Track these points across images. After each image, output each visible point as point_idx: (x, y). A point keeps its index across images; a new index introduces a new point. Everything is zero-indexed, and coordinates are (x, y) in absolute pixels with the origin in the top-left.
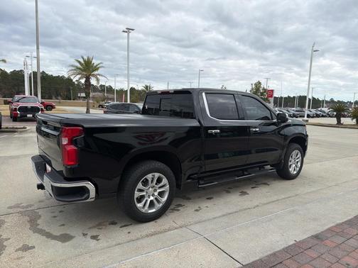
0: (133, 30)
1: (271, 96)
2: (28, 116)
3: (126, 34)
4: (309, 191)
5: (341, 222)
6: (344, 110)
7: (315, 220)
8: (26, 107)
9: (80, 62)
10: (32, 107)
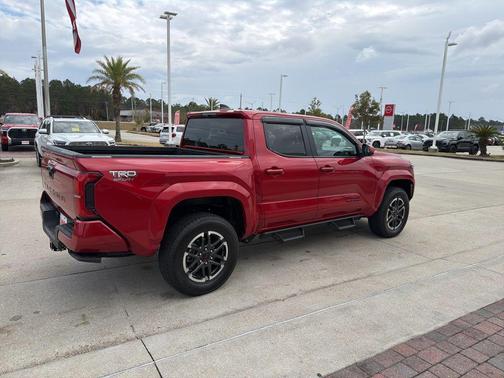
0: (175, 15)
1: (391, 114)
2: (24, 143)
3: (166, 21)
4: (393, 268)
5: (421, 333)
6: (490, 134)
7: (376, 328)
8: (20, 130)
9: (103, 65)
10: (28, 130)
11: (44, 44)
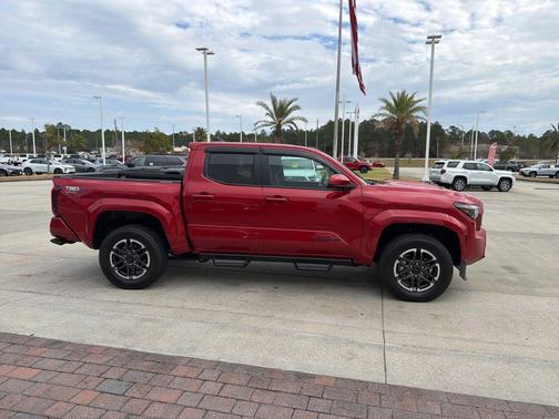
11: (338, 90)
